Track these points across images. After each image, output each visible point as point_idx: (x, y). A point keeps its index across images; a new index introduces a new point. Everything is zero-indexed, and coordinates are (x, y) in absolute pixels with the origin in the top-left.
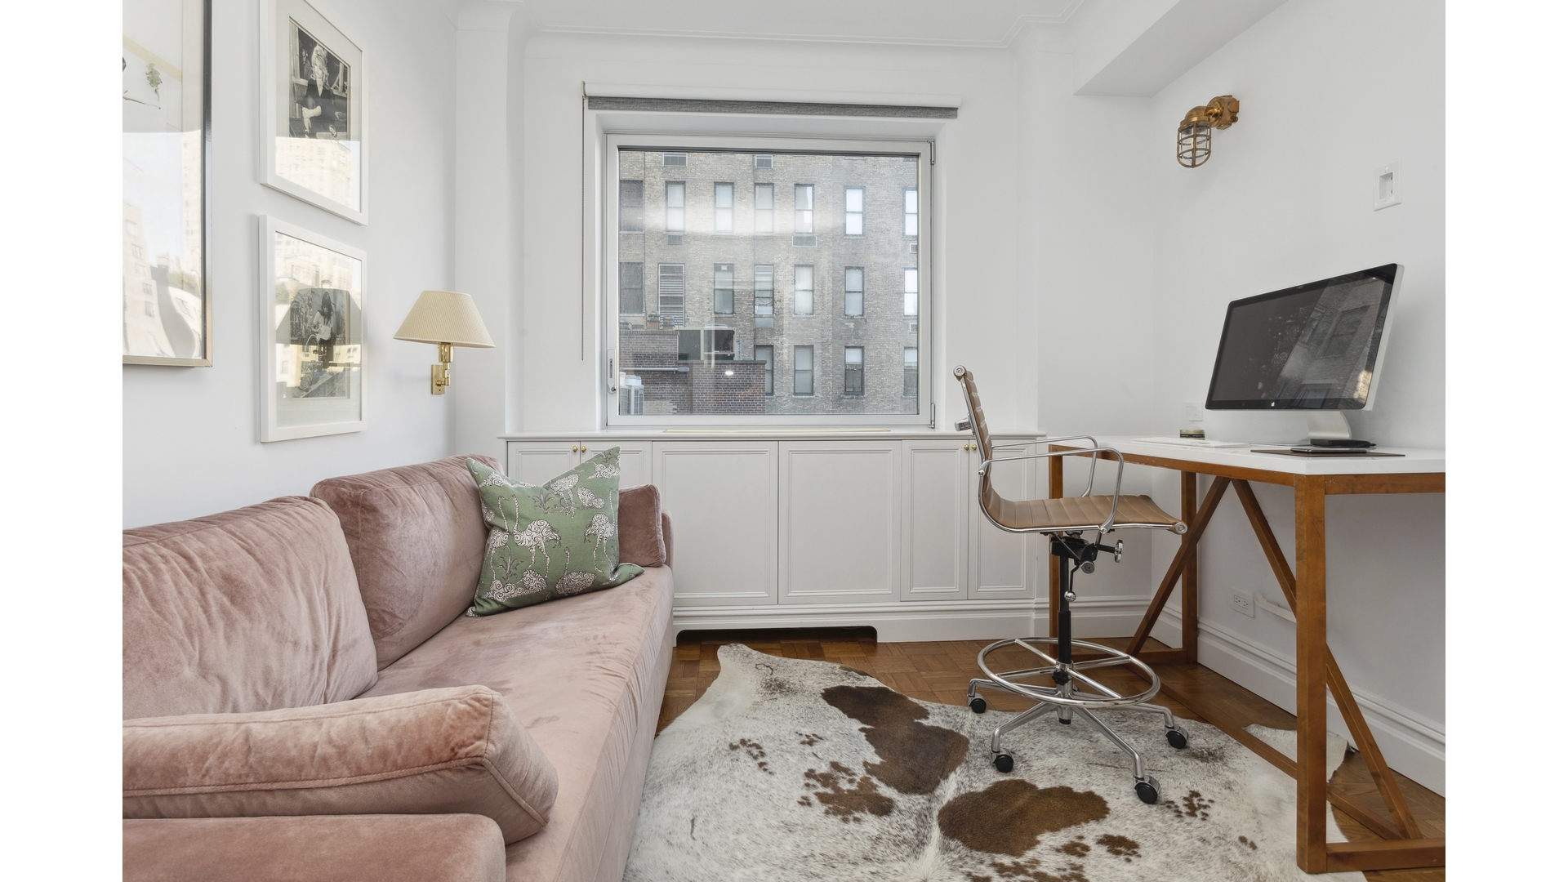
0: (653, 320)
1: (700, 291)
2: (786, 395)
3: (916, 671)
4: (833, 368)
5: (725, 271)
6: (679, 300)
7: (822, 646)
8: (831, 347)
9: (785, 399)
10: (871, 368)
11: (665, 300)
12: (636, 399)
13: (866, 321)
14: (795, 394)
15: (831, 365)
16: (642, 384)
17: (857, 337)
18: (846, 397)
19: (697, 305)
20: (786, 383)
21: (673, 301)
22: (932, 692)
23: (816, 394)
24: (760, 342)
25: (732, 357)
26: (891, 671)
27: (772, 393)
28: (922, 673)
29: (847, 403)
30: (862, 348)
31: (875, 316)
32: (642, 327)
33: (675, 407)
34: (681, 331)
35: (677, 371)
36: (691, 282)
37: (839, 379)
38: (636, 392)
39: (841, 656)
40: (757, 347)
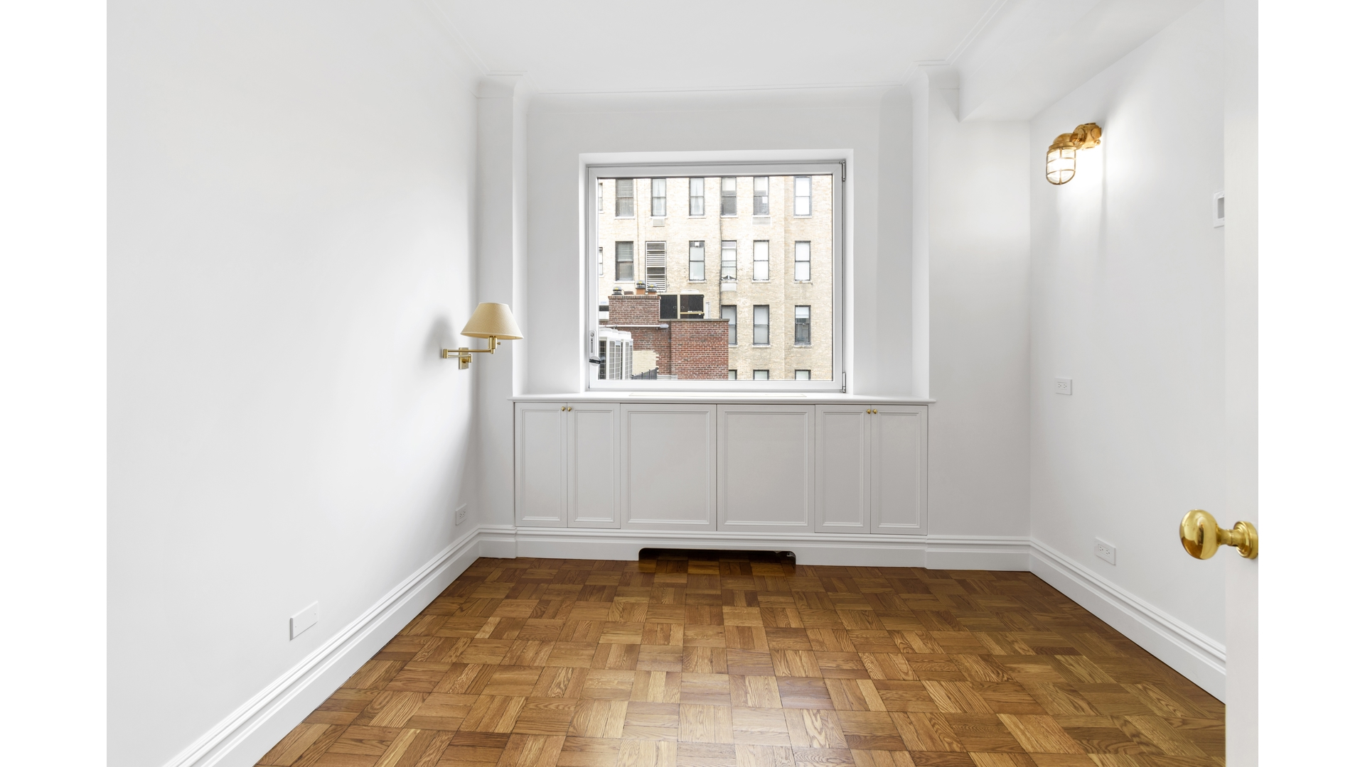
0: (641, 287)
1: (678, 263)
2: (747, 345)
3: (824, 591)
4: (785, 323)
5: (697, 247)
6: (662, 270)
7: (752, 565)
8: (783, 306)
9: (746, 348)
10: (816, 323)
11: (650, 270)
12: (627, 350)
13: (812, 284)
14: (754, 344)
15: (784, 321)
16: (632, 337)
17: (805, 298)
18: (796, 346)
19: (676, 273)
20: (747, 335)
21: (657, 272)
22: (835, 610)
23: (771, 343)
24: (726, 302)
25: (702, 316)
26: (804, 590)
27: (736, 343)
28: (829, 593)
29: (797, 351)
30: (809, 306)
31: (819, 280)
32: (631, 293)
33: (658, 355)
34: (662, 296)
35: (659, 328)
36: (671, 255)
37: (789, 331)
38: (627, 344)
39: (765, 575)
40: (723, 307)
